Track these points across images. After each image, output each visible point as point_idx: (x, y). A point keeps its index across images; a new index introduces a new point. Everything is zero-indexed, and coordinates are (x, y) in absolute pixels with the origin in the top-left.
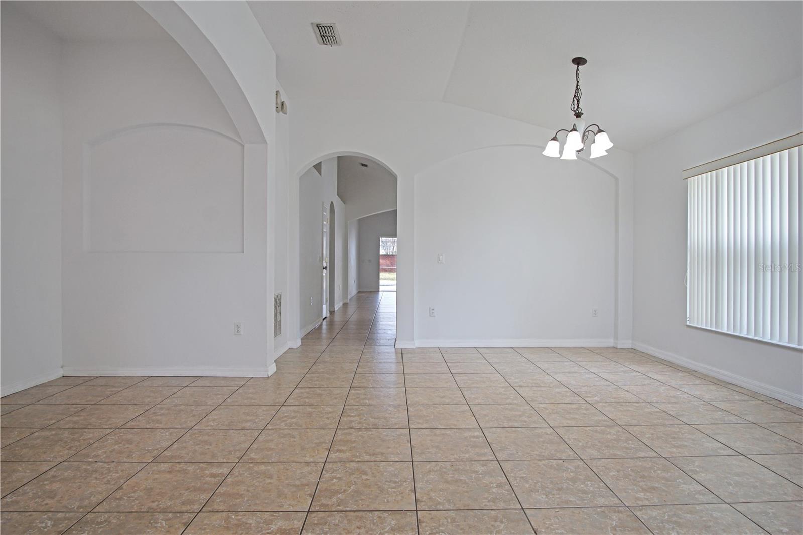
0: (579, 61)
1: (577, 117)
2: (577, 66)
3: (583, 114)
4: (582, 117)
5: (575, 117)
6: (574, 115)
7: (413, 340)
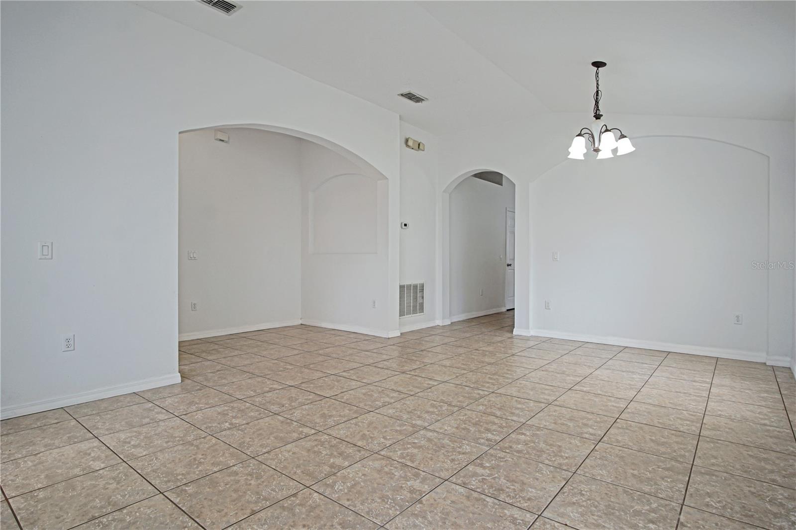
0: (598, 65)
1: (597, 119)
2: (596, 69)
3: (602, 115)
4: (601, 118)
5: (595, 119)
6: (594, 116)
7: (528, 329)
